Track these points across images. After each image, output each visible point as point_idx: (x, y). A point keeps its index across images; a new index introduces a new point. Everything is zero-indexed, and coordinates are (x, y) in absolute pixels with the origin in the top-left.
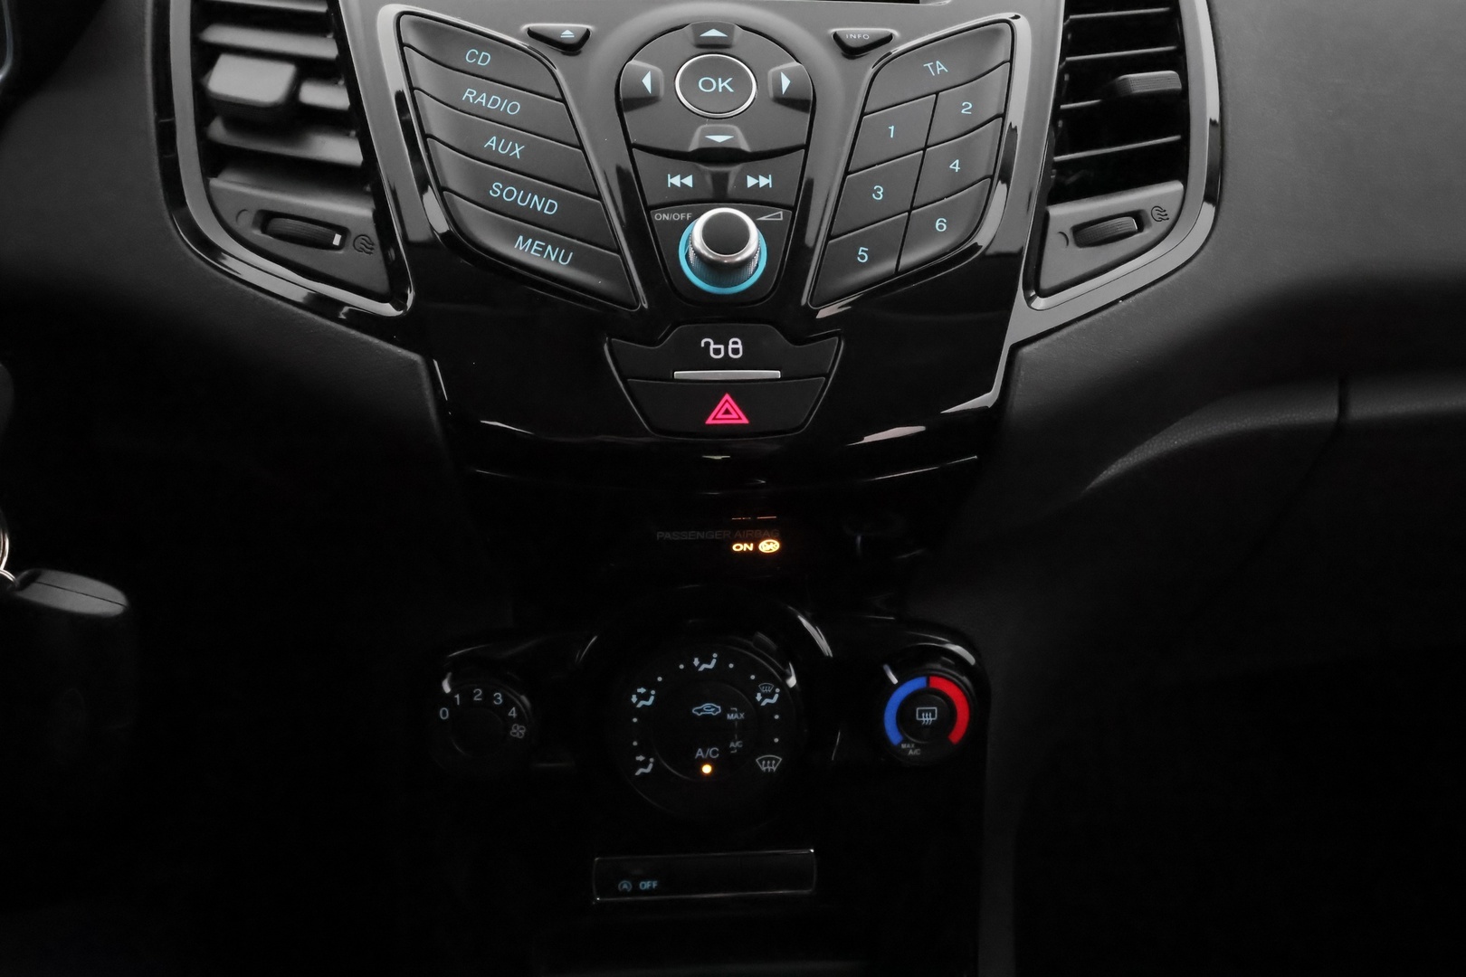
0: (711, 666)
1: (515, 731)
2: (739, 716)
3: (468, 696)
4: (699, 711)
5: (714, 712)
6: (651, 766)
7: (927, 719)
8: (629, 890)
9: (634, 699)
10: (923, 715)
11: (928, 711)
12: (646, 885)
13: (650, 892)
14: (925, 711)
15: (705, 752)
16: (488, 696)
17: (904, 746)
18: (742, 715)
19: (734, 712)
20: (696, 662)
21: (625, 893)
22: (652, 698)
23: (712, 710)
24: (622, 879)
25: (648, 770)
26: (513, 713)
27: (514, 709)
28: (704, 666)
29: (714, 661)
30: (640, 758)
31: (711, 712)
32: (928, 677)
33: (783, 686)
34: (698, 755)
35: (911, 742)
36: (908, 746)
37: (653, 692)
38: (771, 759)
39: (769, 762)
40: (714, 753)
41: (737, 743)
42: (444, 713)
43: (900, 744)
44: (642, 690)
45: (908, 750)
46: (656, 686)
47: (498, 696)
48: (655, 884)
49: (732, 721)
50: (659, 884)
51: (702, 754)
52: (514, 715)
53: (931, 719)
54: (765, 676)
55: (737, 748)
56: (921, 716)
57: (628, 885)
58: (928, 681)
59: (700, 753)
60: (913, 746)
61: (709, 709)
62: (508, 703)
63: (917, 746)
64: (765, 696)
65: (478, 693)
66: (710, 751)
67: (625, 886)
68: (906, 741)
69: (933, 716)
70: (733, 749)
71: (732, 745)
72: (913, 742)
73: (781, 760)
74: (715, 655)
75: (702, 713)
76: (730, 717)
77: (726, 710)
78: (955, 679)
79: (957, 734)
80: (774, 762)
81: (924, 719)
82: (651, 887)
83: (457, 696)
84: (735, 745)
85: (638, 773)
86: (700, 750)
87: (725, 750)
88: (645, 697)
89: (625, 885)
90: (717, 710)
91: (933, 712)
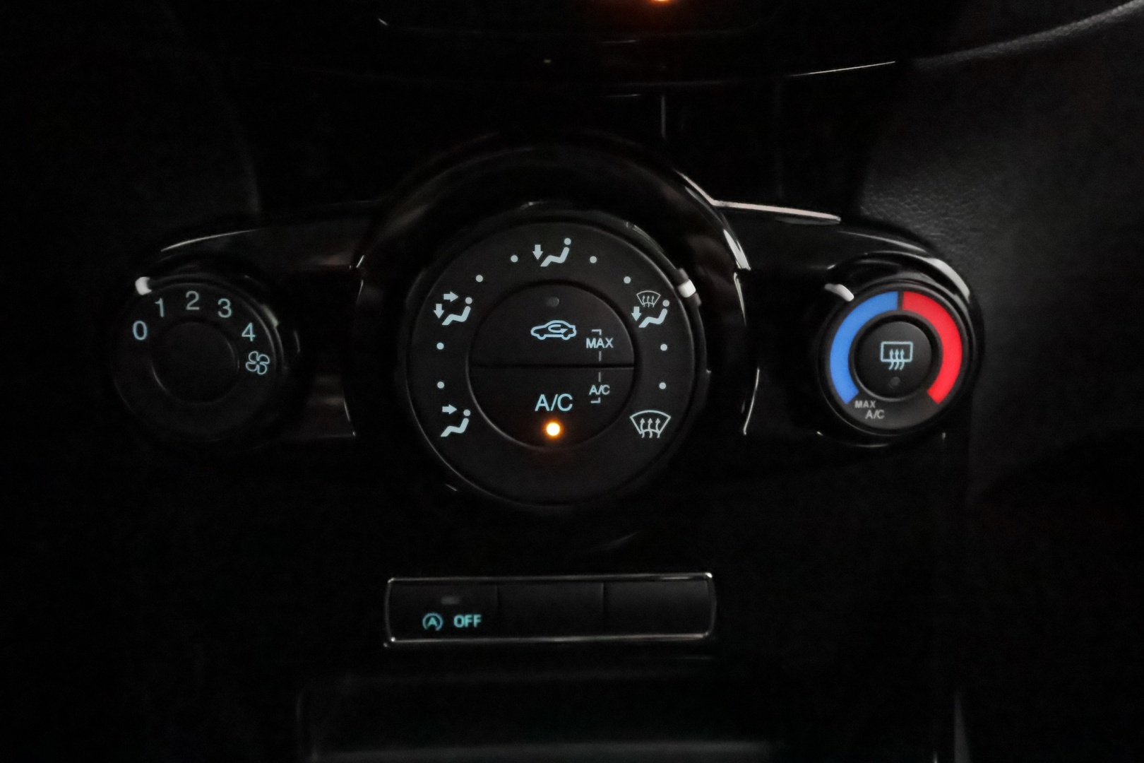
0: (561, 259)
1: (253, 363)
2: (605, 343)
3: (176, 299)
4: (542, 332)
5: (566, 334)
6: (465, 422)
7: (897, 361)
8: (438, 629)
9: (439, 311)
10: (891, 353)
11: (899, 347)
12: (464, 621)
13: (470, 631)
14: (894, 347)
15: (550, 401)
16: (209, 303)
17: (858, 404)
18: (609, 342)
19: (597, 336)
20: (538, 252)
21: (431, 632)
22: (467, 311)
23: (563, 331)
24: (428, 611)
25: (461, 429)
26: (249, 333)
27: (250, 326)
28: (550, 259)
29: (566, 251)
30: (450, 409)
31: (560, 334)
32: (901, 292)
33: (675, 296)
34: (539, 405)
35: (870, 398)
36: (866, 404)
37: (469, 300)
38: (654, 417)
39: (650, 421)
40: (565, 402)
41: (602, 388)
42: (140, 331)
43: (852, 403)
44: (451, 297)
45: (865, 411)
46: (473, 290)
47: (225, 304)
48: (476, 619)
49: (594, 351)
50: (483, 619)
51: (546, 404)
52: (252, 336)
53: (903, 361)
54: (649, 280)
55: (601, 395)
56: (887, 356)
57: (437, 620)
58: (900, 303)
59: (542, 402)
60: (873, 404)
61: (557, 330)
62: (241, 318)
63: (879, 405)
64: (646, 312)
65: (192, 297)
66: (558, 399)
67: (433, 622)
68: (861, 396)
69: (906, 356)
70: (594, 397)
71: (593, 390)
72: (873, 399)
73: (669, 418)
74: (568, 241)
75: (546, 336)
76: (591, 344)
77: (584, 333)
78: (942, 299)
79: (943, 387)
80: (658, 421)
81: (892, 361)
82: (471, 624)
83: (160, 302)
84: (599, 390)
85: (446, 434)
86: (543, 397)
87: (581, 398)
88: (456, 308)
89: (433, 620)
90: (570, 331)
91: (906, 348)
